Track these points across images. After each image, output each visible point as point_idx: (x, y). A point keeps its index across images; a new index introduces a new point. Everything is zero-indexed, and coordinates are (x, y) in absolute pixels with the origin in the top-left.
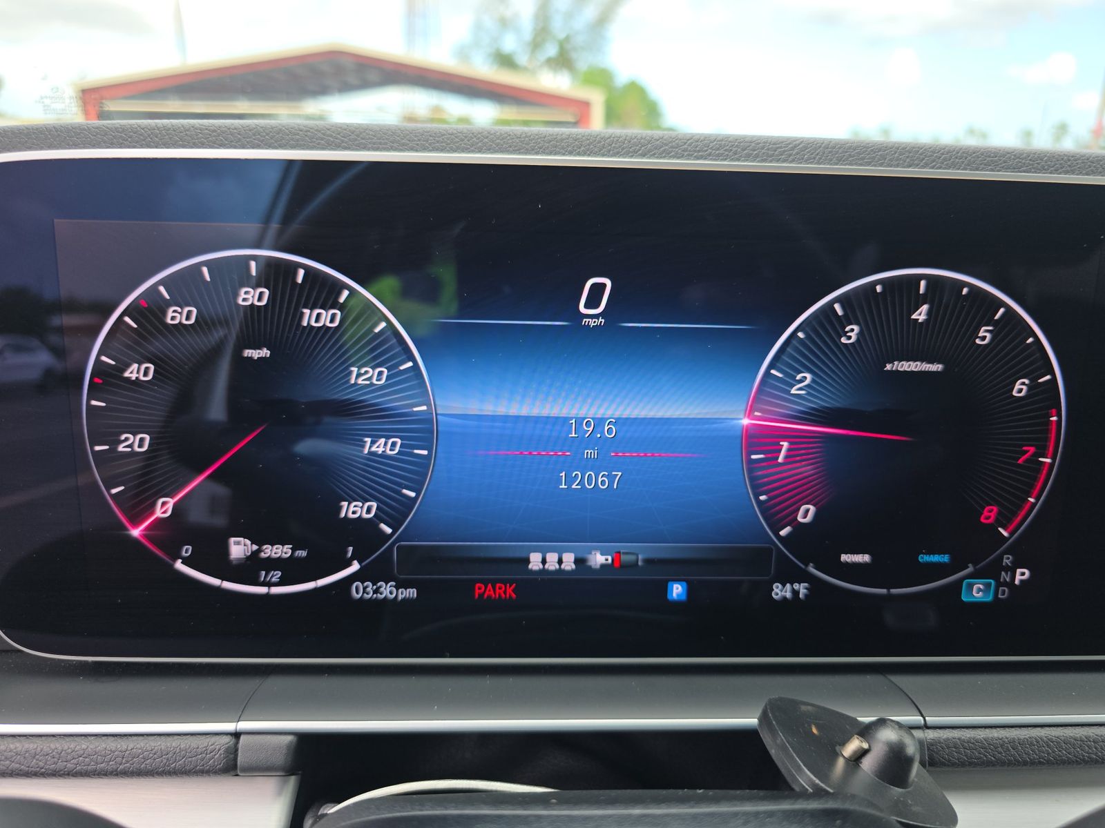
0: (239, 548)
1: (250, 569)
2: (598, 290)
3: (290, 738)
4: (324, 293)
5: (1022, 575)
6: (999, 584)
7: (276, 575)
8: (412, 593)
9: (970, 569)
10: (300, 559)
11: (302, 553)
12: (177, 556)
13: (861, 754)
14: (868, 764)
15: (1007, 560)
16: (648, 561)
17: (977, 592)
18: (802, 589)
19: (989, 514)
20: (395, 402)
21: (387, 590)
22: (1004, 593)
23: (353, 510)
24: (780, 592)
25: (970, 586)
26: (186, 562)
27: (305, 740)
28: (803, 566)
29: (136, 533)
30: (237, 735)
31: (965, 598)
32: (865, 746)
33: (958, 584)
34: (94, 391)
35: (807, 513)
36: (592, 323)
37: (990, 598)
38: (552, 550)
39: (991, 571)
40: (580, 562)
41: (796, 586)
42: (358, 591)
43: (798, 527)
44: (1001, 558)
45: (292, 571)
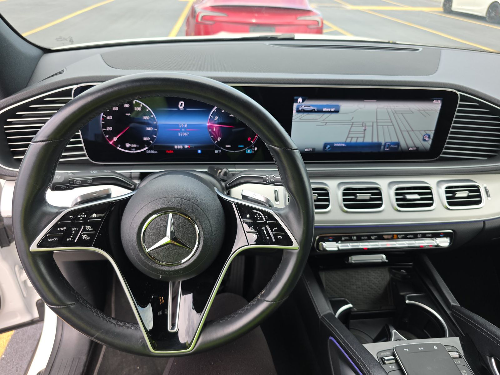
0: (128, 145)
1: (130, 149)
2: (182, 104)
3: (139, 173)
4: (138, 105)
5: (256, 149)
6: (252, 150)
7: (134, 149)
8: (156, 152)
9: (247, 148)
10: (138, 147)
11: (138, 146)
12: (117, 146)
13: (220, 172)
14: (222, 174)
15: (253, 146)
16: (194, 147)
17: (249, 151)
18: (220, 151)
19: (249, 139)
20: (151, 122)
21: (152, 152)
22: (253, 152)
23: (146, 139)
24: (216, 152)
25: (247, 151)
26: (119, 147)
27: (142, 173)
28: (219, 147)
29: (111, 143)
30: (131, 173)
31: (247, 153)
32: (221, 171)
33: (245, 150)
34: (103, 121)
35: (219, 139)
36: (182, 109)
37: (251, 153)
38: (179, 145)
39: (251, 148)
40: (183, 147)
41: (219, 151)
42: (148, 152)
43: (218, 141)
44: (252, 146)
45: (137, 149)
